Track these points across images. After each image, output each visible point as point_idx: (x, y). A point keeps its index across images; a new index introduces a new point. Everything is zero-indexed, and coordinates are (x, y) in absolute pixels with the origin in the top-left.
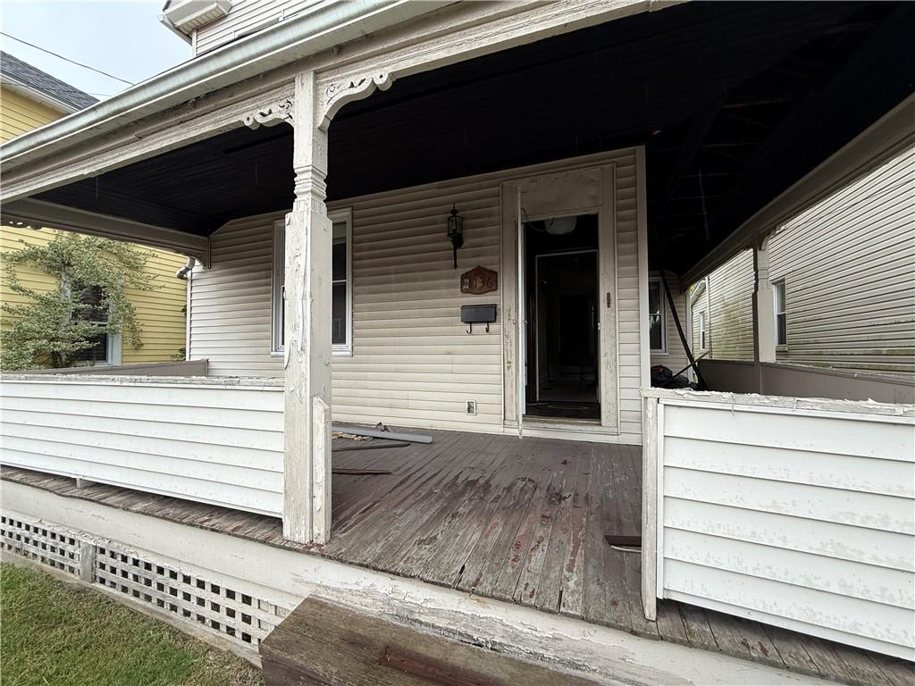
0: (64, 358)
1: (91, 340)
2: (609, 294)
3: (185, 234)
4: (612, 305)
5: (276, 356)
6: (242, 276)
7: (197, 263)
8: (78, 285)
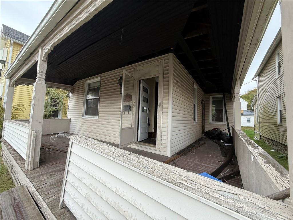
0: (47, 116)
1: (53, 112)
2: (160, 103)
3: (67, 85)
4: (161, 107)
5: (83, 118)
6: (78, 96)
7: (70, 93)
8: (52, 98)
